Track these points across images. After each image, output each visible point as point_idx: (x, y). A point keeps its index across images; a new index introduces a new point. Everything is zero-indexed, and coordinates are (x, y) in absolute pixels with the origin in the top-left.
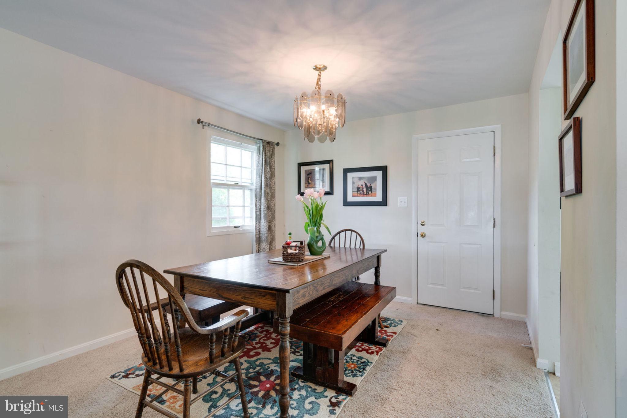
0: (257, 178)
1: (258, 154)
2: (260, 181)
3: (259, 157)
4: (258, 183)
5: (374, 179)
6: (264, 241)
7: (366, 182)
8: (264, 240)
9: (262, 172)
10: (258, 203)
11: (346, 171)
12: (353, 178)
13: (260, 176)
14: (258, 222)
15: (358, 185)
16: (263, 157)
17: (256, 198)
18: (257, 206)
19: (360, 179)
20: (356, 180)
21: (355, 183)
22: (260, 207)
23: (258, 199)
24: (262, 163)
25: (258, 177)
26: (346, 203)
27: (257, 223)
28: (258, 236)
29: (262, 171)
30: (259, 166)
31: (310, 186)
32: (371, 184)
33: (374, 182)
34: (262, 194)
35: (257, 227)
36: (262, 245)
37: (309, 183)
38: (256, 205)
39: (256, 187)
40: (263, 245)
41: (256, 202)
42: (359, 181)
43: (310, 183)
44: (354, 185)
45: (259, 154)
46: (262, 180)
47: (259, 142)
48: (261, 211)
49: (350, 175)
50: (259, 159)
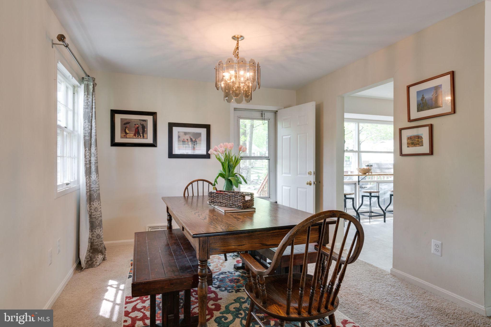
0: (85, 123)
1: (86, 93)
2: (90, 127)
3: (87, 97)
4: (87, 129)
5: (199, 135)
6: (97, 199)
7: (191, 137)
8: (95, 198)
9: (92, 117)
10: (87, 154)
11: (171, 126)
12: (179, 132)
13: (90, 121)
14: (88, 177)
15: (184, 139)
16: (93, 98)
17: (85, 148)
18: (87, 157)
19: (186, 133)
20: (182, 134)
21: (181, 137)
22: (89, 159)
23: (87, 149)
24: (92, 105)
25: (87, 121)
26: (171, 155)
27: (87, 179)
28: (89, 194)
29: (92, 115)
30: (87, 108)
31: (128, 137)
32: (196, 139)
33: (199, 137)
34: (92, 143)
35: (88, 182)
36: (93, 205)
37: (126, 133)
38: (85, 156)
39: (85, 133)
40: (95, 204)
41: (85, 152)
42: (184, 135)
43: (128, 133)
44: (179, 139)
45: (88, 94)
46: (91, 126)
47: (87, 79)
48: (90, 163)
49: (176, 130)
50: (88, 100)
